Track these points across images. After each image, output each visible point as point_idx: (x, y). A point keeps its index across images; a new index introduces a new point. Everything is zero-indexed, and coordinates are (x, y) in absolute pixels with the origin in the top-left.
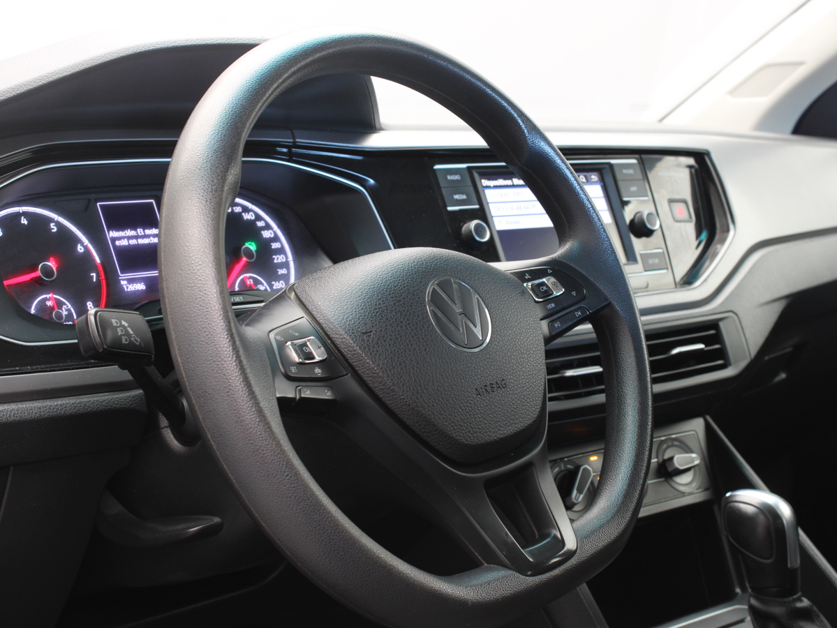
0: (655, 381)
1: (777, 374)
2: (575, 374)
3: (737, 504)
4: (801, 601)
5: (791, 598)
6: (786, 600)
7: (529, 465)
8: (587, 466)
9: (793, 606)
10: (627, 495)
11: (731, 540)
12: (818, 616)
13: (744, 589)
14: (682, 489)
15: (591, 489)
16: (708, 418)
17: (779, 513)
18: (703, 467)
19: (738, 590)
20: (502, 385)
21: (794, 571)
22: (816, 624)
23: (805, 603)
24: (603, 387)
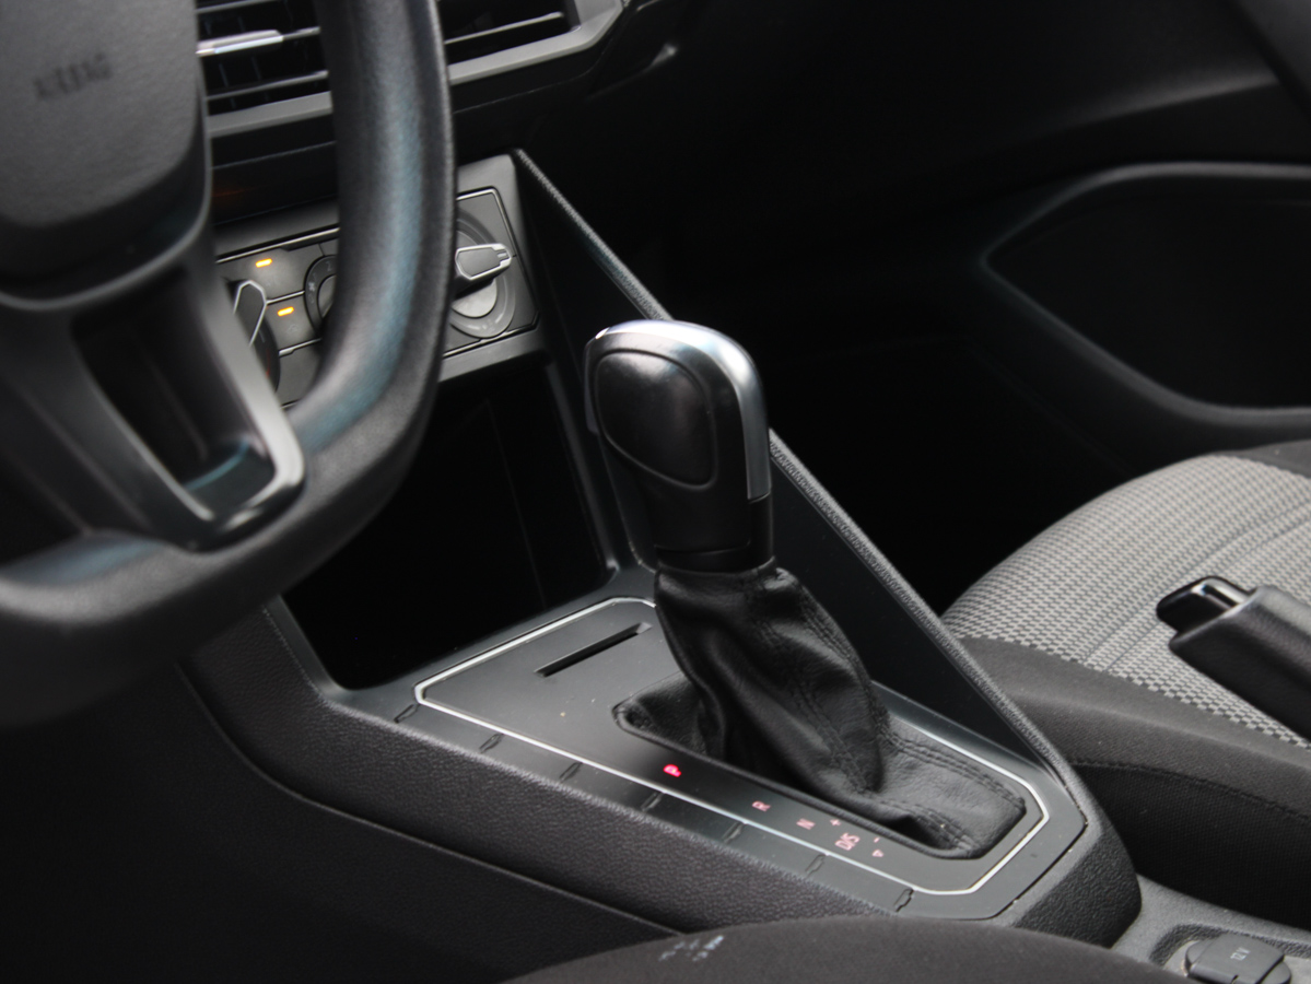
0: (456, 55)
1: (658, 49)
2: (218, 51)
3: (624, 357)
4: (776, 576)
5: (755, 571)
6: (745, 575)
7: (174, 276)
8: (250, 282)
9: (760, 588)
10: (408, 341)
11: (612, 442)
12: (814, 609)
13: (626, 560)
14: (474, 328)
15: (263, 340)
16: (522, 154)
17: (725, 371)
18: (517, 273)
19: (612, 563)
20: (95, 70)
21: (760, 506)
22: (811, 628)
23: (785, 579)
24: (323, 74)
